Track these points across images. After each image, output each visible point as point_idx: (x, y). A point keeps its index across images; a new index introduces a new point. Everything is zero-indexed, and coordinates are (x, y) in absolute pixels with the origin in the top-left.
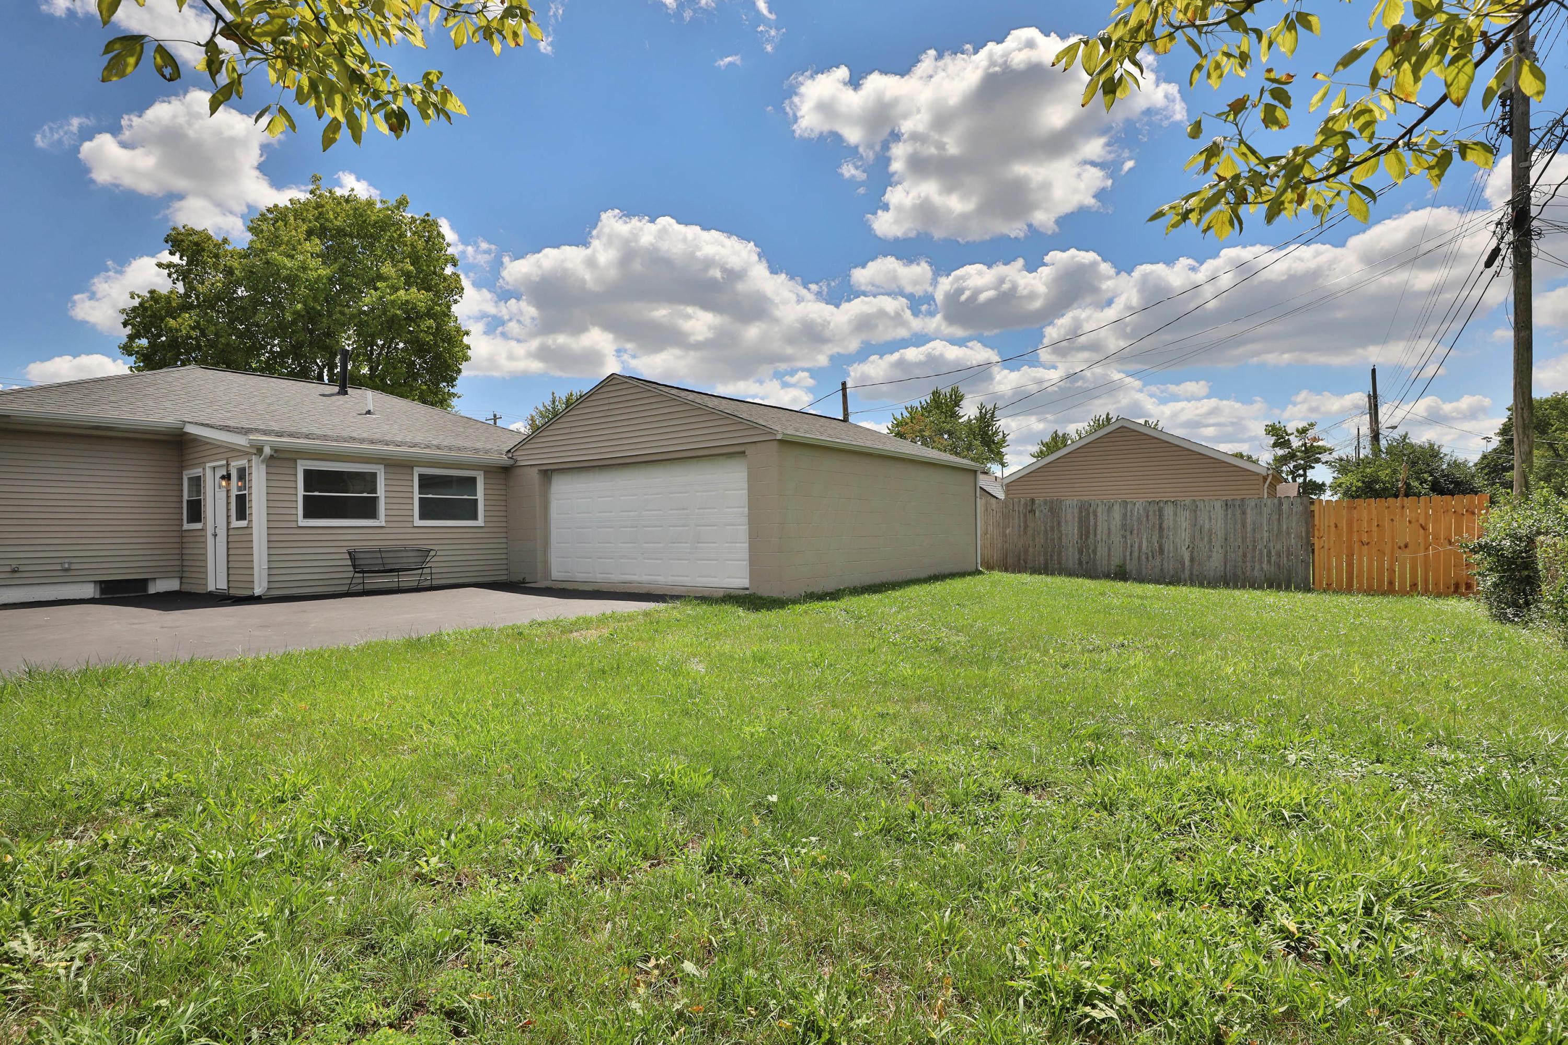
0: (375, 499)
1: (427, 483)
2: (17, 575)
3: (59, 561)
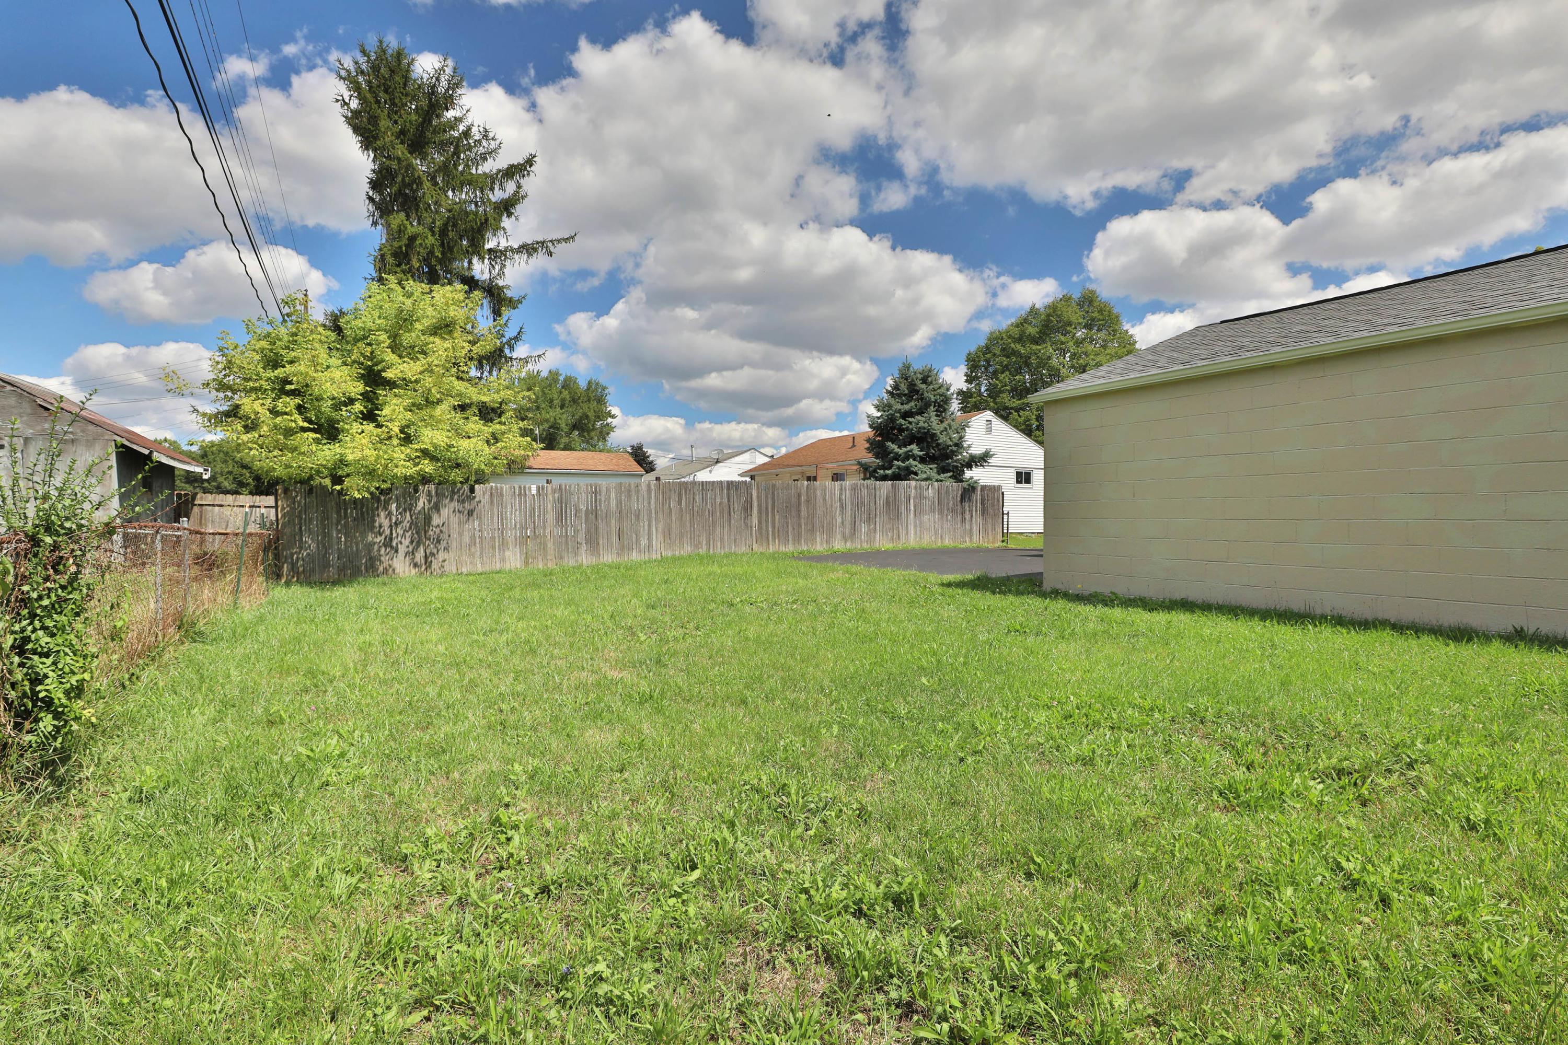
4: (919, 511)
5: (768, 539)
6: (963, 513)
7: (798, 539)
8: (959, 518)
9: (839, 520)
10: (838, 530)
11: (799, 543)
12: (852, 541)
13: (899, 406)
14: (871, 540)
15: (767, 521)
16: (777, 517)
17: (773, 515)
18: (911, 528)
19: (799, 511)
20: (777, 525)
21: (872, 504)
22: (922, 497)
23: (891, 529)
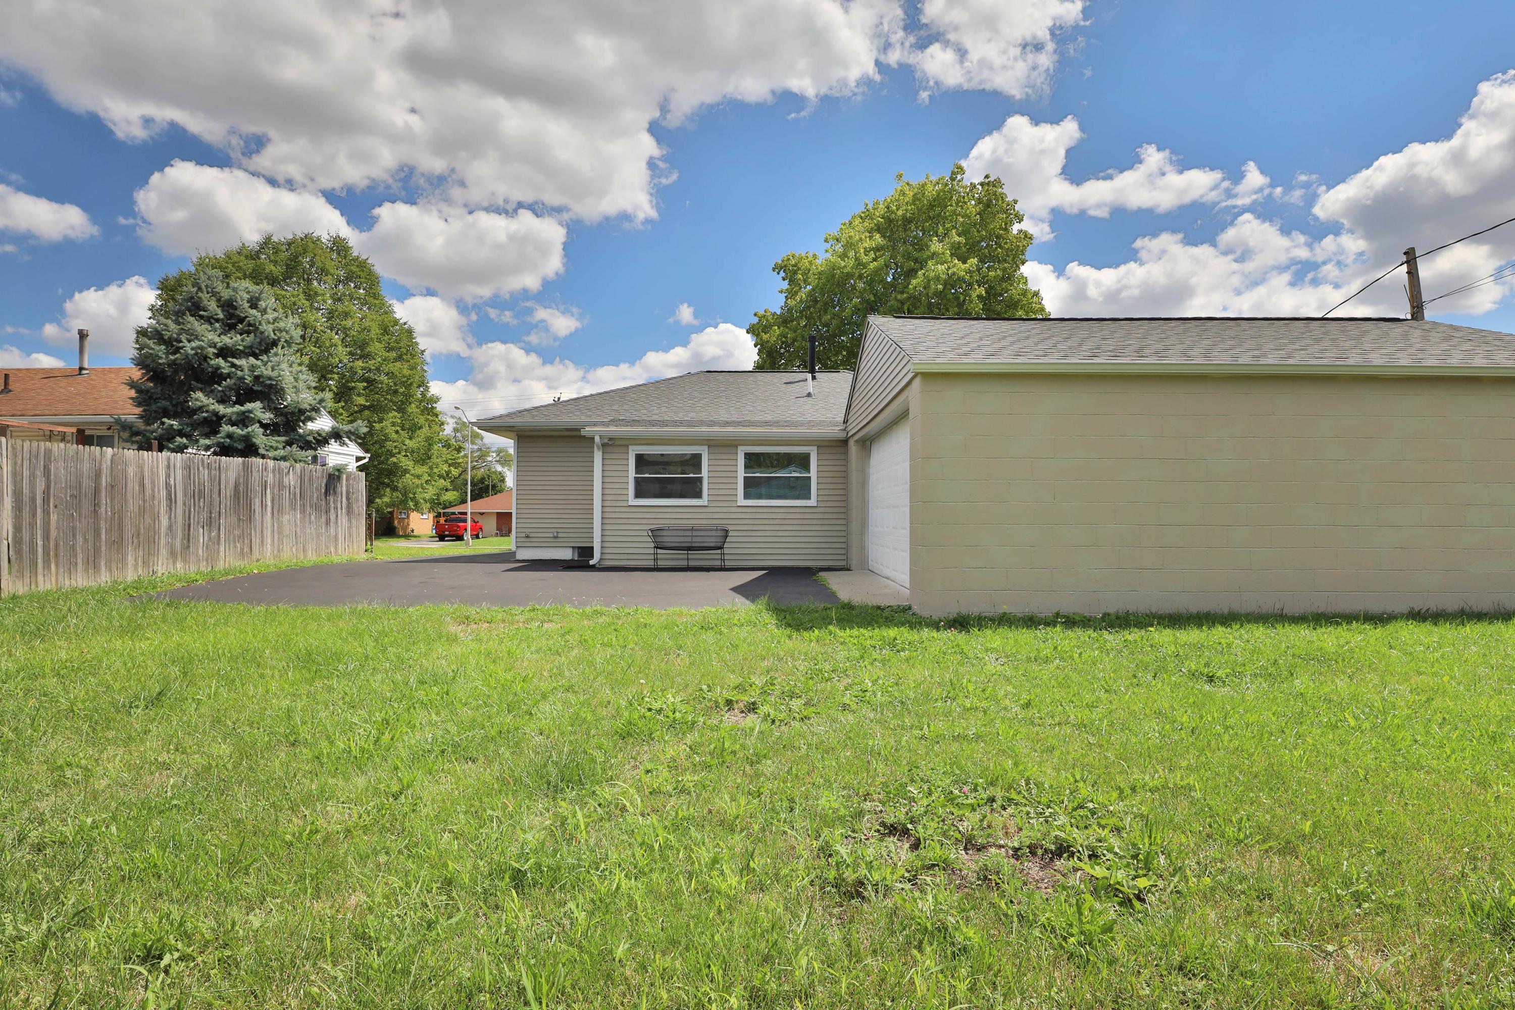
0: (700, 480)
1: (753, 460)
2: (528, 540)
3: (553, 530)
4: (278, 511)
5: (34, 564)
6: (327, 511)
7: (92, 563)
8: (323, 519)
9: (165, 522)
10: (163, 542)
11: (96, 568)
12: (185, 561)
13: (212, 336)
14: (212, 558)
15: (33, 525)
16: (54, 518)
17: (46, 513)
18: (268, 533)
19: (96, 505)
20: (53, 534)
21: (215, 496)
22: (281, 486)
23: (241, 537)
